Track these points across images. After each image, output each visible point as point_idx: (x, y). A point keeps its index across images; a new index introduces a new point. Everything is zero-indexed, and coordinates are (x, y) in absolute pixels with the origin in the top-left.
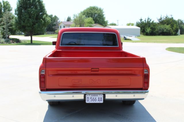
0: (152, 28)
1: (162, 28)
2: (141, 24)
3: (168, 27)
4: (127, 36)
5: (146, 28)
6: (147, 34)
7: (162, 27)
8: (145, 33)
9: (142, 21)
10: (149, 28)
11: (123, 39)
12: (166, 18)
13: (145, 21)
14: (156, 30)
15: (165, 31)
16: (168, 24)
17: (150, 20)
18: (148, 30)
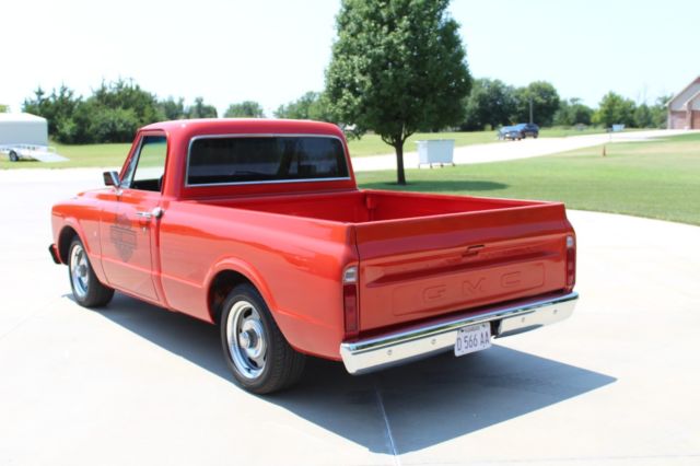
0: (77, 120)
1: (112, 119)
2: (40, 105)
3: (128, 115)
4: (19, 147)
5: (59, 121)
6: (64, 140)
7: (111, 115)
8: (58, 137)
9: (43, 97)
10: (71, 120)
11: (8, 158)
12: (120, 86)
13: (54, 96)
14: (93, 126)
15: (120, 127)
16: (126, 108)
17: (71, 94)
18: (68, 127)
